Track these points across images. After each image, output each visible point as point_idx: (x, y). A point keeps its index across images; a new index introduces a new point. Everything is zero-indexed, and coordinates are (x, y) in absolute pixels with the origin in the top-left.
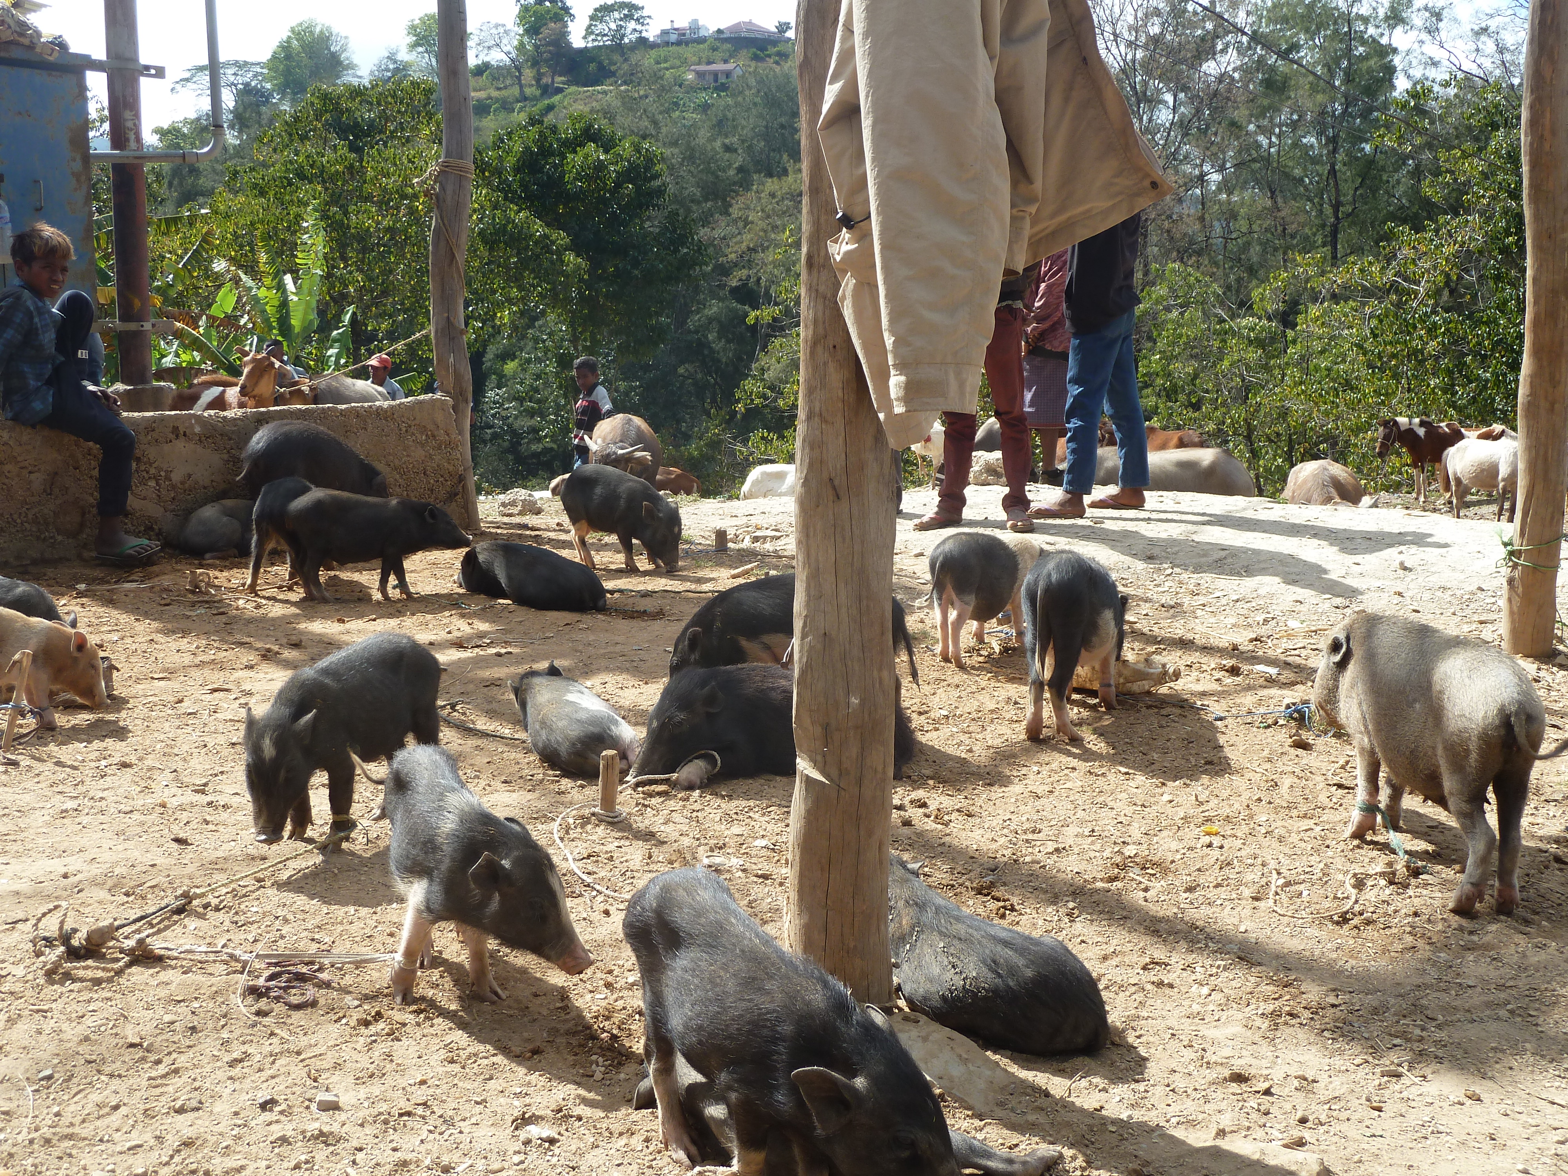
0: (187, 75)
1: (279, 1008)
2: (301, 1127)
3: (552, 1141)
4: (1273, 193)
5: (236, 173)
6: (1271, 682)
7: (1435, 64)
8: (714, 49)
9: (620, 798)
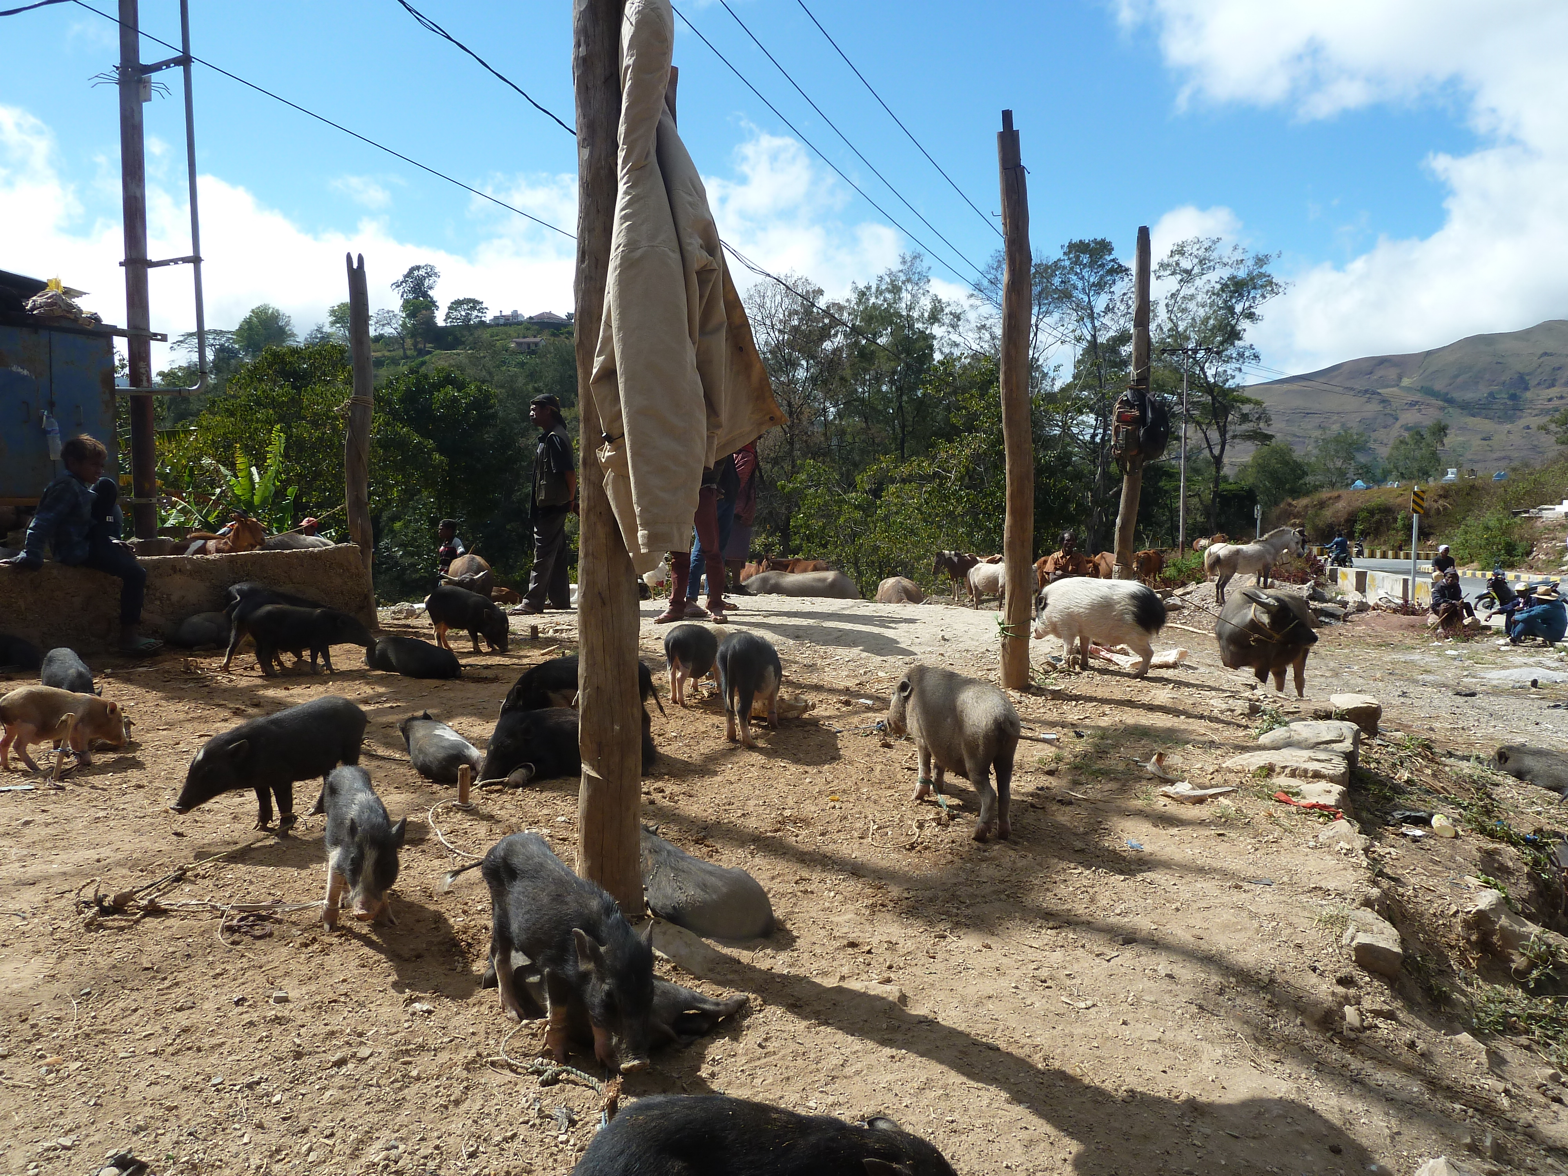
0: (182, 338)
1: (247, 939)
2: (263, 1014)
3: (430, 1012)
4: (866, 419)
5: (214, 402)
6: (869, 709)
7: (957, 345)
8: (528, 329)
9: (471, 795)
